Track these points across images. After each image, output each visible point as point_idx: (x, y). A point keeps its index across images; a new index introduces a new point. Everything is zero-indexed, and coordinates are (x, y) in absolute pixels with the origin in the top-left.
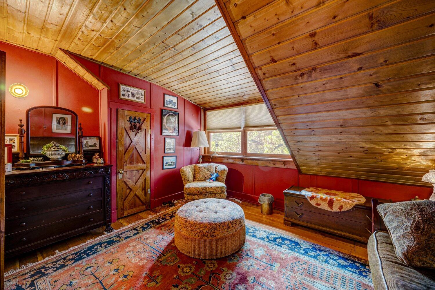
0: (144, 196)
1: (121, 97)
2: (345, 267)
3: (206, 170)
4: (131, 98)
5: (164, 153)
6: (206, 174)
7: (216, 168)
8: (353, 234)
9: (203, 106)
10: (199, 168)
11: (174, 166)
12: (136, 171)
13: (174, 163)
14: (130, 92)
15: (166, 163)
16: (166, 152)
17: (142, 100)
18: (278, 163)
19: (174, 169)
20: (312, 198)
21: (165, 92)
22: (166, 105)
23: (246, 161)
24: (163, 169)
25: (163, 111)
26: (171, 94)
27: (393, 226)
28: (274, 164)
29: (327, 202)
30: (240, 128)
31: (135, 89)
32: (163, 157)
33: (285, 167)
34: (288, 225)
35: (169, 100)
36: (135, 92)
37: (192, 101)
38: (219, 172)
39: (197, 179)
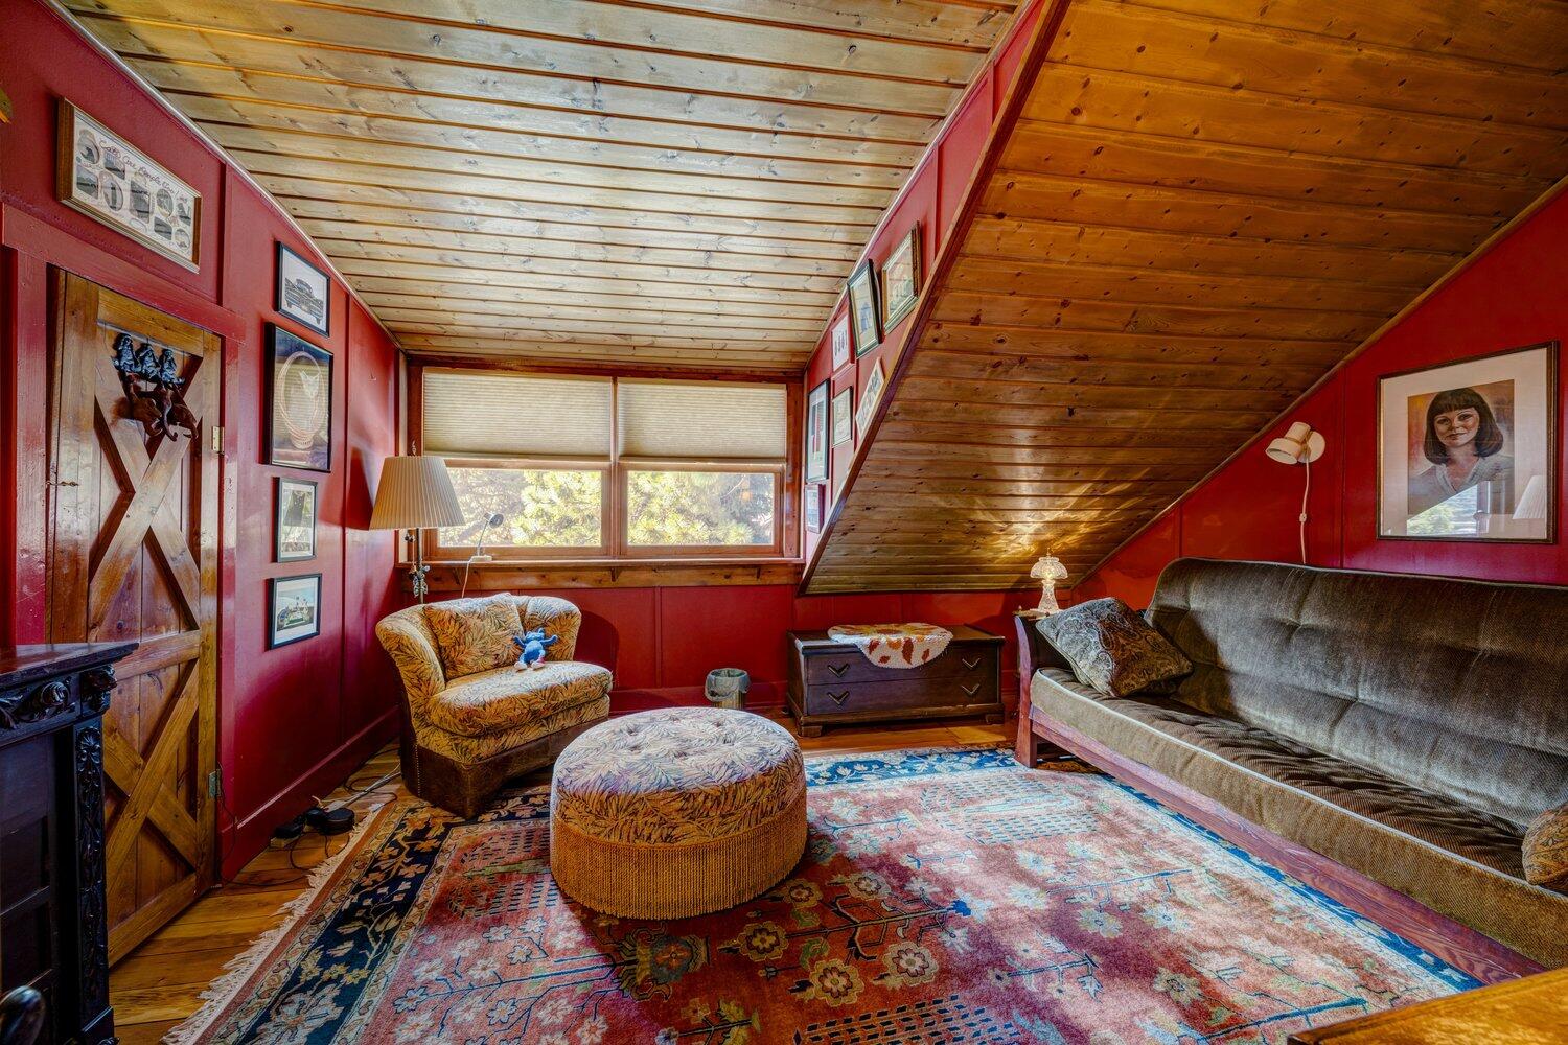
0: (189, 819)
1: (78, 194)
2: (980, 765)
3: (488, 625)
4: (125, 217)
5: (274, 558)
6: (497, 642)
7: (522, 613)
8: (941, 705)
9: (405, 340)
10: (456, 618)
11: (311, 629)
12: (146, 679)
13: (311, 609)
14: (122, 173)
15: (282, 616)
16: (283, 554)
17: (178, 247)
18: (740, 571)
19: (308, 643)
20: (873, 646)
21: (283, 238)
22: (284, 306)
23: (624, 573)
24: (269, 644)
25: (279, 334)
26: (302, 250)
27: (1078, 648)
28: (727, 577)
29: (901, 649)
30: (605, 457)
31: (154, 170)
32: (270, 585)
33: (759, 582)
34: (813, 736)
35: (299, 281)
36: (153, 188)
37: (376, 309)
38: (544, 625)
39: (462, 668)
